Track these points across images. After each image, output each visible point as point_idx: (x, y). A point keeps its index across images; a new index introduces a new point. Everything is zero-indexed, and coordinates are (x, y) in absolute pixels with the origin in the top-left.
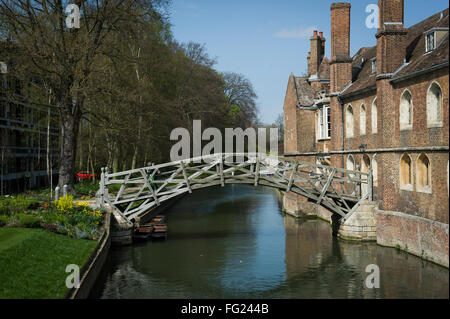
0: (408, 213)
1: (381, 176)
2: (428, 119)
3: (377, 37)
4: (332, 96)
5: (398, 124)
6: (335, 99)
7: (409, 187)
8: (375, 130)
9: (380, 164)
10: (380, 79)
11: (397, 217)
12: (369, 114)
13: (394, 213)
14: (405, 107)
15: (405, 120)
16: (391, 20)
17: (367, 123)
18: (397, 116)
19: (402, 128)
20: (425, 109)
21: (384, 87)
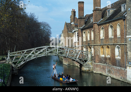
0: (103, 63)
1: (95, 52)
2: (109, 35)
3: (93, 11)
4: (79, 29)
5: (100, 37)
6: (80, 30)
7: (103, 56)
8: (93, 39)
9: (94, 49)
10: (94, 23)
11: (100, 65)
12: (91, 34)
13: (99, 64)
14: (102, 32)
15: (102, 36)
16: (97, 6)
17: (90, 37)
18: (100, 35)
19: (101, 38)
20: (108, 33)
21: (96, 26)
